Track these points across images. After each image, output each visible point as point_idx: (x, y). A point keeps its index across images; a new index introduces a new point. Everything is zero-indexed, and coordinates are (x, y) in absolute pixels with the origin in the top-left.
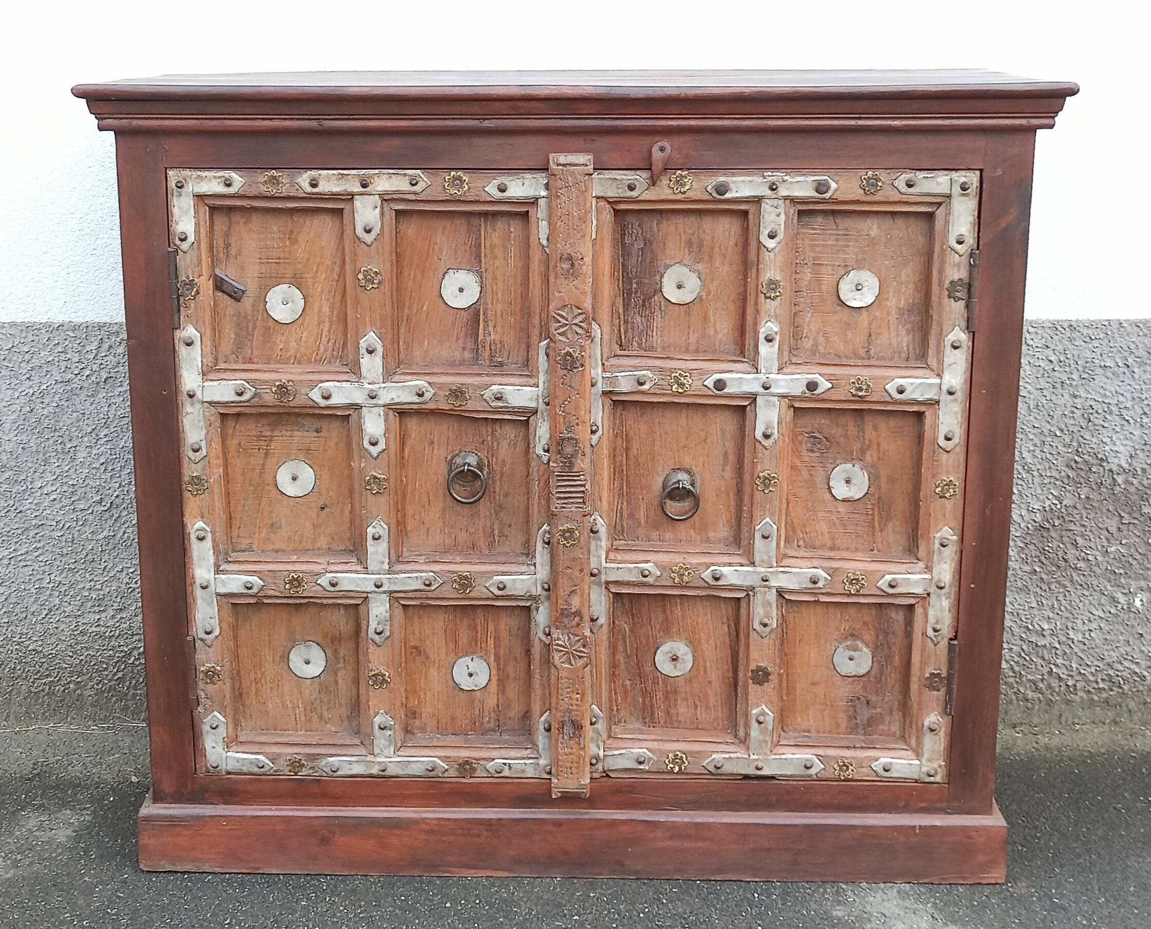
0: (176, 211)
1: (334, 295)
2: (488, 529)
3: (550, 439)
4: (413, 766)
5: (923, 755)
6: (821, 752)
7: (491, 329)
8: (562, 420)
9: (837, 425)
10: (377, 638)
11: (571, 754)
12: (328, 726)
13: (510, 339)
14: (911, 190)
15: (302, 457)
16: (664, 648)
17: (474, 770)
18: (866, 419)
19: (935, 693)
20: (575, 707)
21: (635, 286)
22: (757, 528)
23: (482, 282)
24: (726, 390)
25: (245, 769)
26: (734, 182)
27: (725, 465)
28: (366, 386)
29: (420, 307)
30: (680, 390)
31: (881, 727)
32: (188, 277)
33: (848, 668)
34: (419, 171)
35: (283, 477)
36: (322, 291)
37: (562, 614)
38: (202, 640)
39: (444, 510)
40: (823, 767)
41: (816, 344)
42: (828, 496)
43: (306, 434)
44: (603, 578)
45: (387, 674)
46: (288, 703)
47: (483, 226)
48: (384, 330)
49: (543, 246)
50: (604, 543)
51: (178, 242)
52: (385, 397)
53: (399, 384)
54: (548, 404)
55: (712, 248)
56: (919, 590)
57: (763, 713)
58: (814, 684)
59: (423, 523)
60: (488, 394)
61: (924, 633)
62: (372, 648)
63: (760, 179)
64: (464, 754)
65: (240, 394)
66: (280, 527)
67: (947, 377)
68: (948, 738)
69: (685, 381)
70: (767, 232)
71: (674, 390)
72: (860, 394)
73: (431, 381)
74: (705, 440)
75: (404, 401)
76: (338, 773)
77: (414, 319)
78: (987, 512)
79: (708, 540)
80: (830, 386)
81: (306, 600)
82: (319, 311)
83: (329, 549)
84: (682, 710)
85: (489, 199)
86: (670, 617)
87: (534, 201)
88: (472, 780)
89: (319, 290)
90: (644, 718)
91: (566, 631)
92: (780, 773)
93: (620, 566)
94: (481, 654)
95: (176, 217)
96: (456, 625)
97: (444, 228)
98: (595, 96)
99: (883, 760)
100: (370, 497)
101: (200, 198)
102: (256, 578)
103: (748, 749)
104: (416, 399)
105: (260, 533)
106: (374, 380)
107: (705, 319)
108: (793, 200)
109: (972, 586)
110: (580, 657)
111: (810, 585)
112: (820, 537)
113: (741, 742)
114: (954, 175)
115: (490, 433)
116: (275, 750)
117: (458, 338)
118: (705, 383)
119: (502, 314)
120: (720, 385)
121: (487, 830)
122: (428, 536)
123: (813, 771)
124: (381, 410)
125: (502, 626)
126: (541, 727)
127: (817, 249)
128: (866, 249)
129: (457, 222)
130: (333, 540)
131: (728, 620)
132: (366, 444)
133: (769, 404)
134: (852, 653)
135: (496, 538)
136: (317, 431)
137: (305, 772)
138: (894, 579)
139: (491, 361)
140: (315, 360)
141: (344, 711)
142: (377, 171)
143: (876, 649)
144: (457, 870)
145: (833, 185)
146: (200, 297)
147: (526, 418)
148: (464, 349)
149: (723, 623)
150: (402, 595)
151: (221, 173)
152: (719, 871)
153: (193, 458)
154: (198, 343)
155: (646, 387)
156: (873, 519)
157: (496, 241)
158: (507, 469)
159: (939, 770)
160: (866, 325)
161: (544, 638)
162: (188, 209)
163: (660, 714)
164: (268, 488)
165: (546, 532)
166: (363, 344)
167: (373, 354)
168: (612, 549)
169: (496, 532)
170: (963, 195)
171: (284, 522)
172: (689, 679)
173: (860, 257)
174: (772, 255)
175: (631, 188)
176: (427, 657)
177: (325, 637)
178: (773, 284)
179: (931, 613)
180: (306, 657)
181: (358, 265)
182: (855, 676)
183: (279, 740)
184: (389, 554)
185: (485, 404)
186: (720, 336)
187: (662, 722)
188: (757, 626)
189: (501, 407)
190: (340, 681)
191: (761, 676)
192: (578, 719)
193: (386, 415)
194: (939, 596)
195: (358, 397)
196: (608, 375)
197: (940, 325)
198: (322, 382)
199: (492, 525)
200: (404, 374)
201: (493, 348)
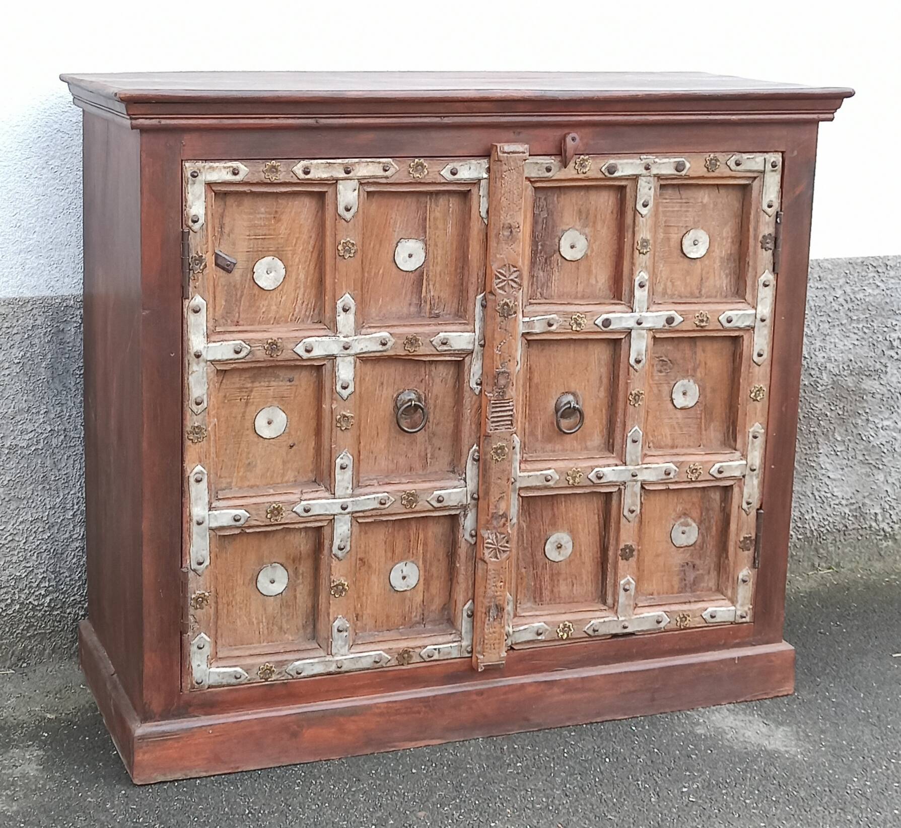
0: (190, 197)
1: (309, 264)
2: (423, 454)
3: (482, 374)
4: (363, 660)
5: (737, 602)
6: (666, 608)
7: (431, 286)
8: (498, 358)
9: (678, 350)
10: (340, 554)
11: (494, 632)
12: (286, 635)
13: (445, 294)
14: (739, 168)
15: (276, 403)
16: (552, 539)
17: (410, 657)
18: (698, 343)
19: (746, 552)
20: (498, 593)
21: (540, 247)
22: (629, 434)
23: (426, 249)
24: (611, 327)
25: (225, 682)
26: (621, 164)
27: (600, 387)
28: (342, 339)
29: (377, 271)
30: (578, 329)
31: (702, 585)
32: (197, 253)
33: (681, 540)
34: (390, 159)
35: (261, 423)
36: (300, 261)
37: (492, 517)
38: (194, 570)
39: (389, 441)
40: (669, 620)
41: (665, 289)
42: (671, 406)
43: (281, 383)
44: (518, 485)
45: (346, 583)
46: (254, 620)
47: (429, 203)
48: (356, 291)
49: (482, 218)
50: (518, 457)
51: (190, 223)
52: (356, 349)
53: (368, 337)
54: (483, 346)
55: (596, 216)
56: (737, 474)
57: (628, 583)
58: (657, 556)
59: (372, 452)
60: (436, 340)
61: (740, 507)
62: (335, 562)
63: (638, 161)
64: (403, 645)
65: (237, 352)
66: (255, 466)
67: (759, 308)
68: (755, 586)
69: (582, 322)
70: (642, 202)
71: (574, 329)
72: (702, 324)
73: (391, 332)
74: (586, 368)
75: (371, 350)
76: (302, 675)
77: (372, 282)
78: (784, 409)
79: (586, 448)
80: (682, 319)
81: (282, 527)
82: (297, 279)
83: (295, 481)
84: (563, 588)
85: (444, 181)
86: (556, 513)
87: (477, 182)
88: (409, 666)
89: (297, 260)
90: (535, 598)
91: (494, 531)
92: (639, 629)
93: (530, 474)
94: (413, 559)
95: (189, 203)
96: (394, 537)
97: (398, 206)
98: (534, 98)
99: (710, 610)
100: (339, 432)
101: (209, 185)
102: (243, 511)
103: (616, 612)
104: (380, 348)
105: (238, 472)
106: (348, 334)
107: (589, 272)
108: (658, 177)
109: (773, 467)
110: (504, 551)
111: (665, 477)
112: (664, 439)
113: (610, 608)
114: (767, 156)
115: (428, 372)
116: (249, 661)
117: (406, 294)
118: (596, 322)
119: (440, 274)
120: (607, 323)
121: (425, 707)
122: (375, 462)
123: (662, 625)
125: (430, 534)
126: (465, 615)
127: (668, 214)
128: (700, 213)
129: (409, 199)
130: (299, 472)
131: (598, 511)
132: (339, 388)
133: (640, 336)
134: (684, 528)
135: (429, 460)
136: (290, 380)
137: (274, 677)
138: (721, 467)
139: (430, 313)
140: (291, 320)
141: (300, 621)
142: (357, 160)
143: (700, 524)
144: (401, 744)
145: (688, 165)
146: (206, 271)
147: (462, 358)
148: (410, 304)
149: (594, 514)
150: (361, 514)
151: (230, 164)
152: (598, 714)
153: (195, 411)
154: (204, 311)
155: (553, 328)
156: (701, 422)
157: (438, 214)
158: (439, 403)
159: (749, 612)
160: (699, 271)
161: (469, 539)
162: (200, 195)
163: (546, 593)
164: (247, 432)
165: (475, 450)
166: (340, 304)
167: (348, 312)
168: (524, 461)
169: (429, 455)
170: (773, 171)
171: (259, 462)
172: (570, 561)
173: (696, 219)
174: (644, 219)
175: (549, 170)
176: (370, 567)
177: (287, 558)
178: (645, 242)
179: (746, 491)
180: (271, 577)
181: (338, 238)
182: (686, 546)
183: (252, 652)
184: (352, 480)
185: (433, 349)
186: (600, 284)
187: (548, 599)
188: (626, 513)
189: (445, 351)
190: (298, 595)
191: (627, 553)
192: (501, 602)
193: (355, 363)
194: (751, 477)
195: (335, 349)
196: (527, 319)
197: (755, 269)
198: (305, 338)
199: (426, 449)
200: (370, 327)
201: (432, 302)
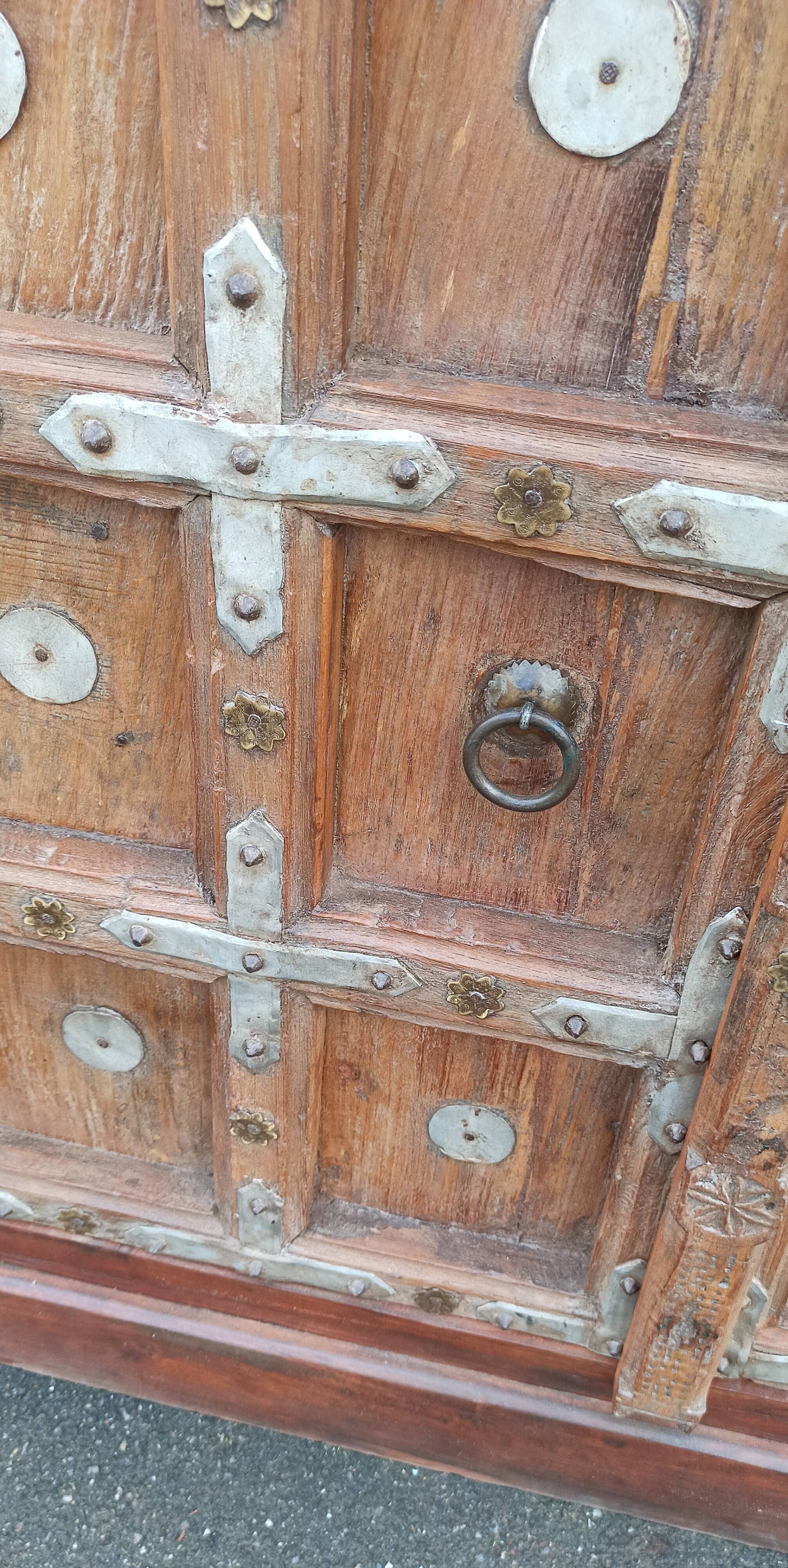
1: (132, 51)
2: (563, 864)
4: (320, 1275)
7: (694, 254)
10: (247, 1059)
12: (154, 1151)
13: (757, 303)
15: (58, 601)
17: (452, 1305)
23: (698, 46)
28: (225, 425)
29: (441, 134)
35: (12, 647)
36: (89, 25)
39: (448, 800)
43: (66, 537)
45: (272, 1126)
46: (69, 1099)
48: (293, 217)
52: (287, 475)
53: (337, 435)
59: (388, 821)
60: (639, 508)
62: (236, 1073)
64: (433, 1278)
73: (448, 435)
75: (347, 495)
77: (414, 184)
82: (82, 115)
83: (141, 839)
88: (443, 1323)
91: (729, 1168)
94: (500, 1107)
100: (235, 754)
104: (389, 494)
106: (251, 406)
110: (751, 1223)
115: (618, 617)
116: (35, 1185)
117: (565, 276)
119: (749, 198)
122: (398, 851)
124: (274, 517)
126: (616, 1281)
130: (152, 817)
132: (224, 611)
135: (583, 890)
136: (98, 534)
137: (96, 1232)
139: (670, 378)
140: (79, 305)
147: (749, 604)
148: (581, 323)
150: (314, 989)
158: (649, 728)
165: (730, 927)
166: (216, 264)
167: (249, 312)
169: (586, 876)
171: (25, 757)
176: (372, 1087)
177: (140, 1006)
180: (99, 1033)
184: (285, 897)
185: (621, 540)
189: (676, 561)
190: (176, 1088)
193: (291, 531)
195: (199, 459)
198: (80, 387)
199: (576, 858)
200: (359, 396)
201: (687, 332)
